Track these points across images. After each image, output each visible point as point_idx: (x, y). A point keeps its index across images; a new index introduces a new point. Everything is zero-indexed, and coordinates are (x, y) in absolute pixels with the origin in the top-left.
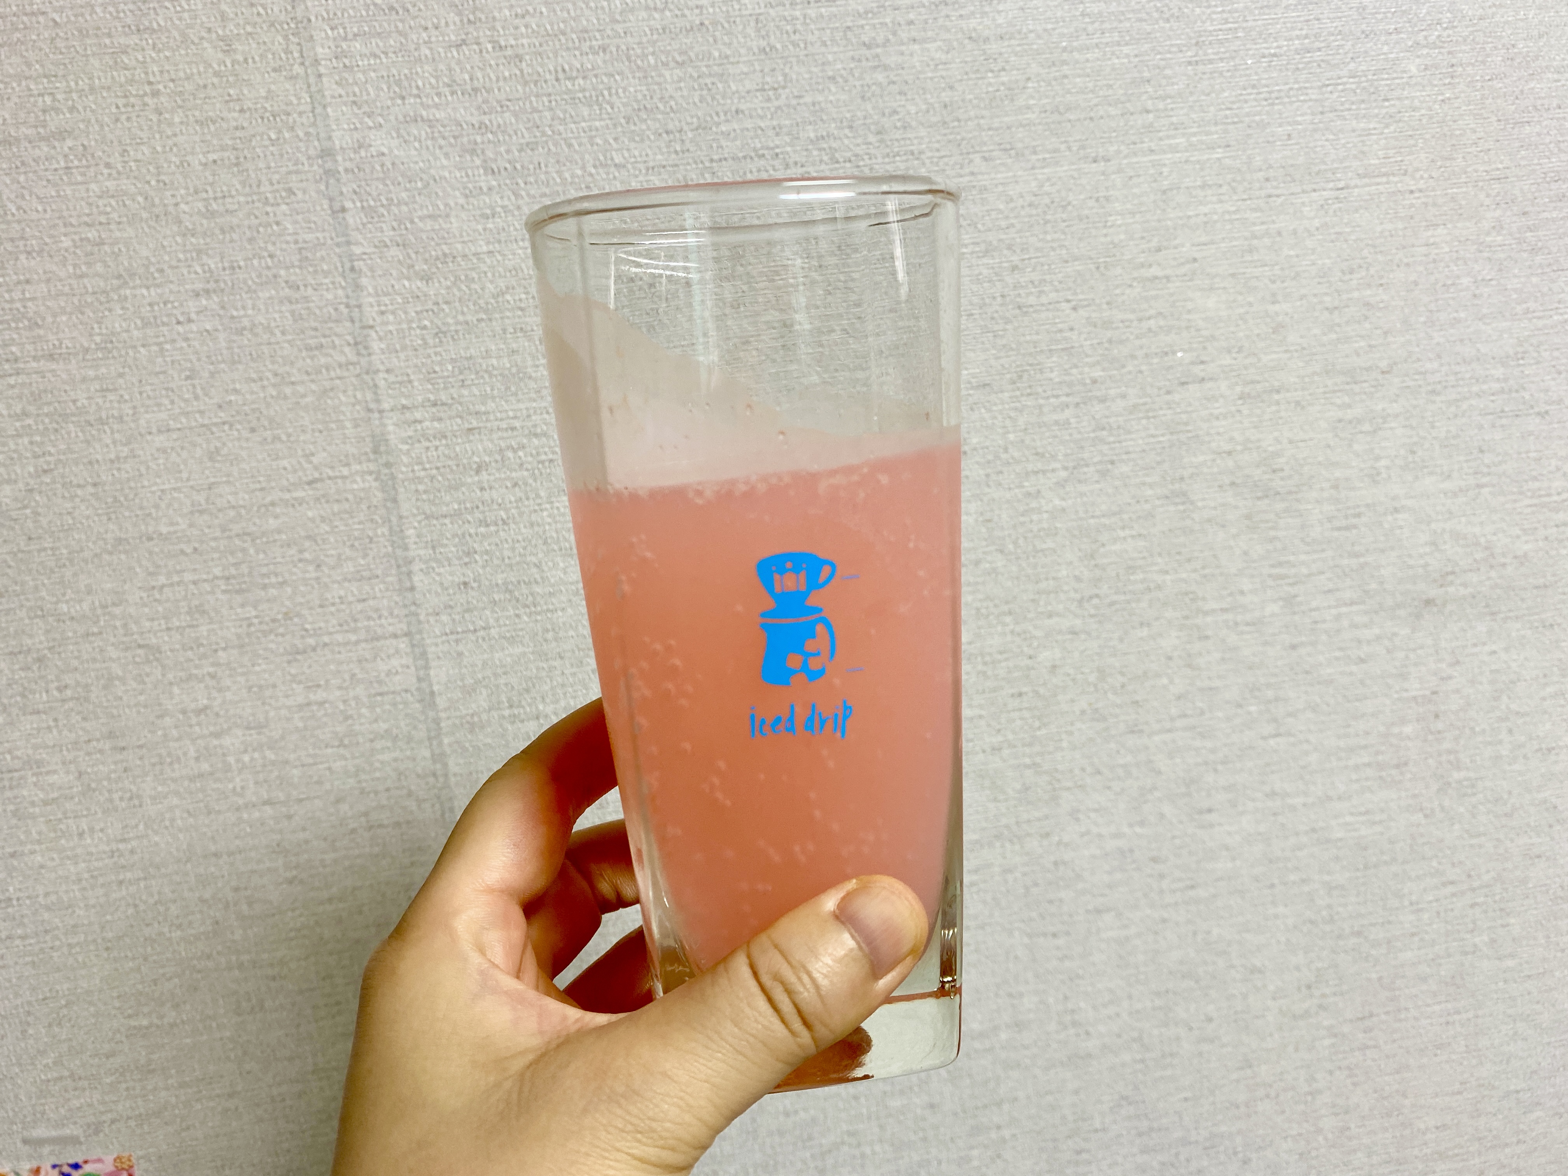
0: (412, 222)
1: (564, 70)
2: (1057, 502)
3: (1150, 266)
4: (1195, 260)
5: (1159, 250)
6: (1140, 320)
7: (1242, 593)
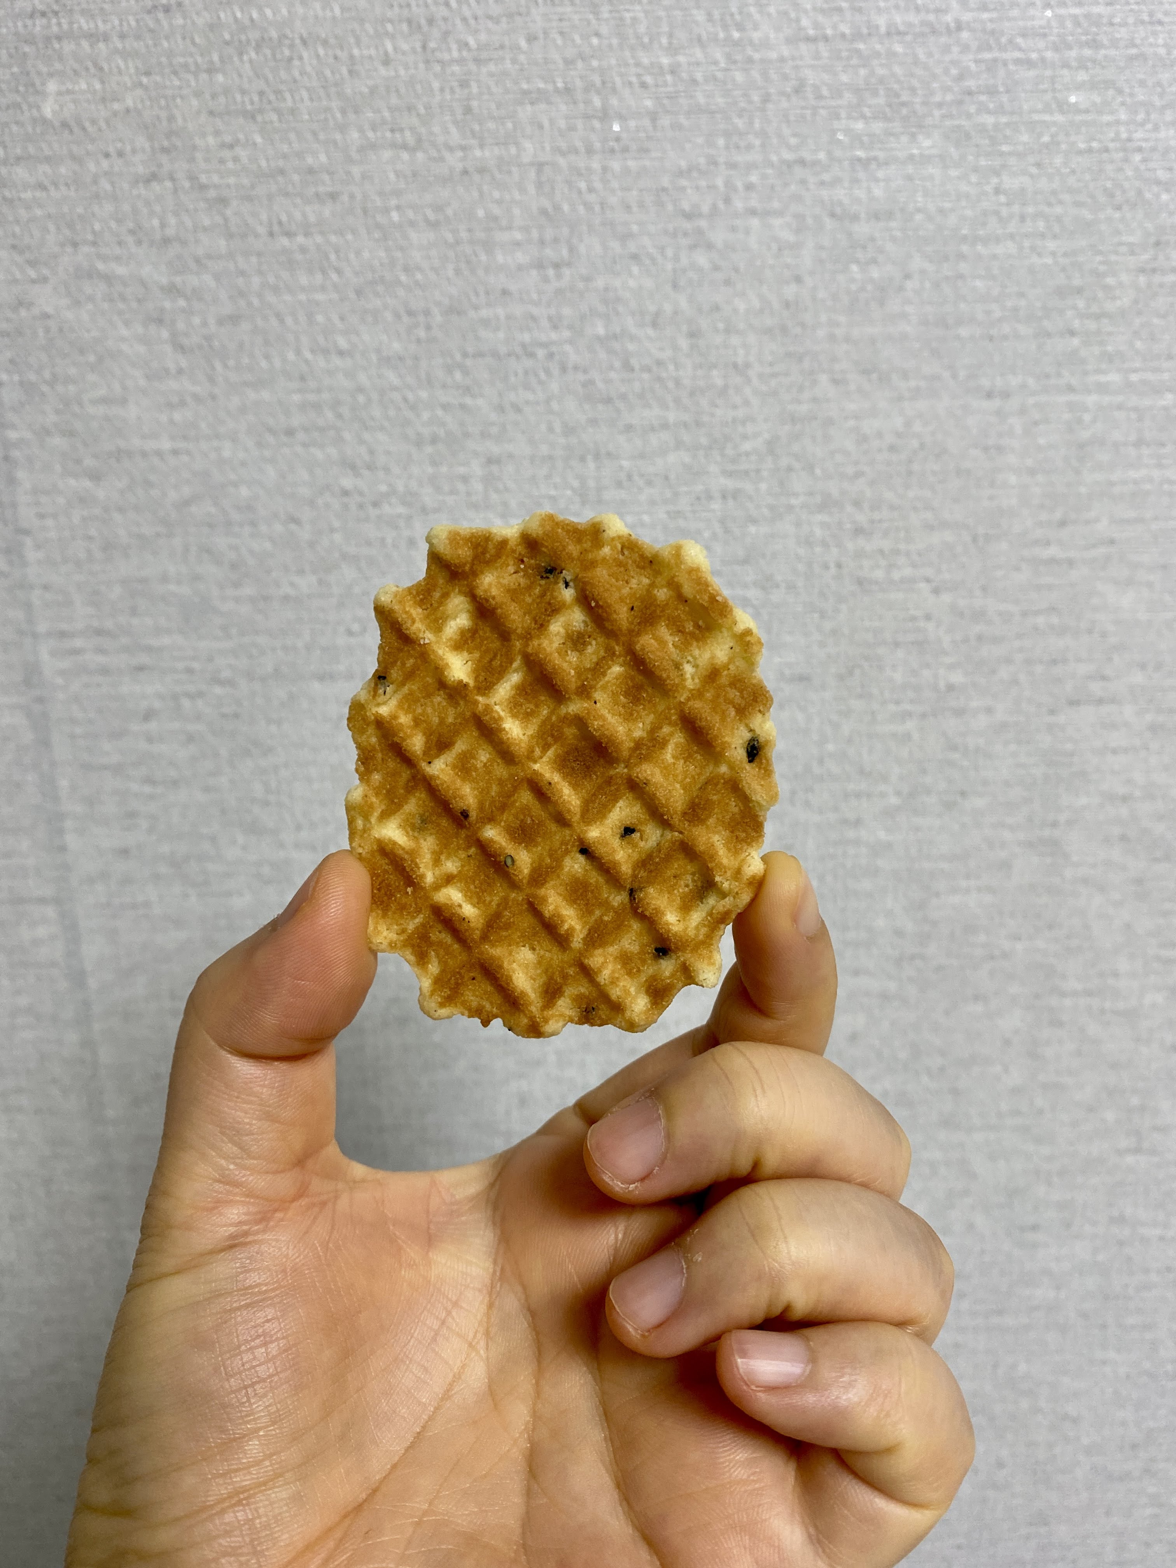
0: (80, 404)
1: (280, 223)
2: (882, 835)
3: (1048, 543)
4: (1112, 542)
5: (1063, 523)
6: (1024, 614)
7: (1116, 975)
